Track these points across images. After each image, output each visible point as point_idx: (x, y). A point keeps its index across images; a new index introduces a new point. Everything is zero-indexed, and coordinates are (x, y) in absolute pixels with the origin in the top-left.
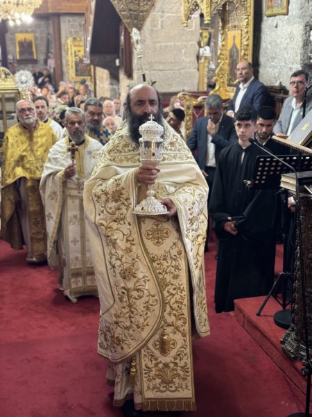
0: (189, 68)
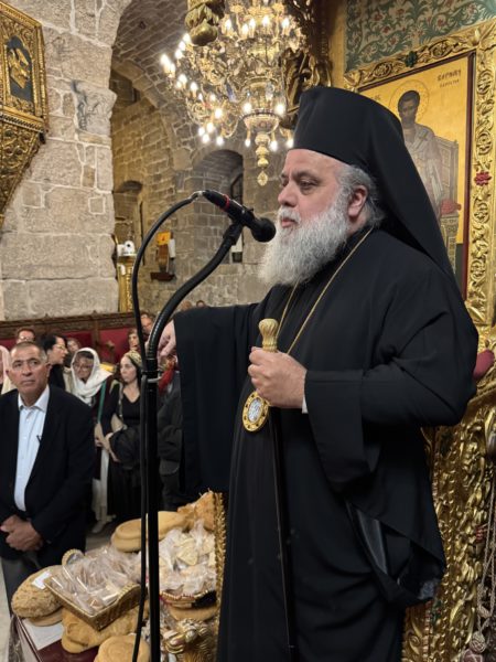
0: (102, 276)
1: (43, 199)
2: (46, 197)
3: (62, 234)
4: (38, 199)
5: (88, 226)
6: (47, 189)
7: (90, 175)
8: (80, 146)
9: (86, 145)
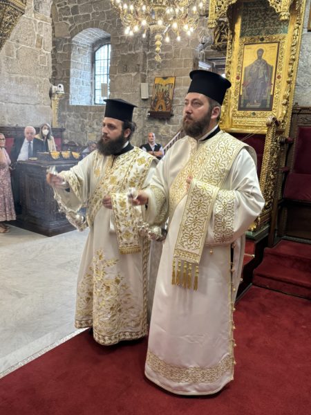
0: (44, 104)
1: (15, 54)
2: (17, 52)
3: (24, 76)
4: (13, 52)
5: (38, 72)
6: (17, 47)
7: (40, 41)
8: (35, 22)
9: (38, 21)
